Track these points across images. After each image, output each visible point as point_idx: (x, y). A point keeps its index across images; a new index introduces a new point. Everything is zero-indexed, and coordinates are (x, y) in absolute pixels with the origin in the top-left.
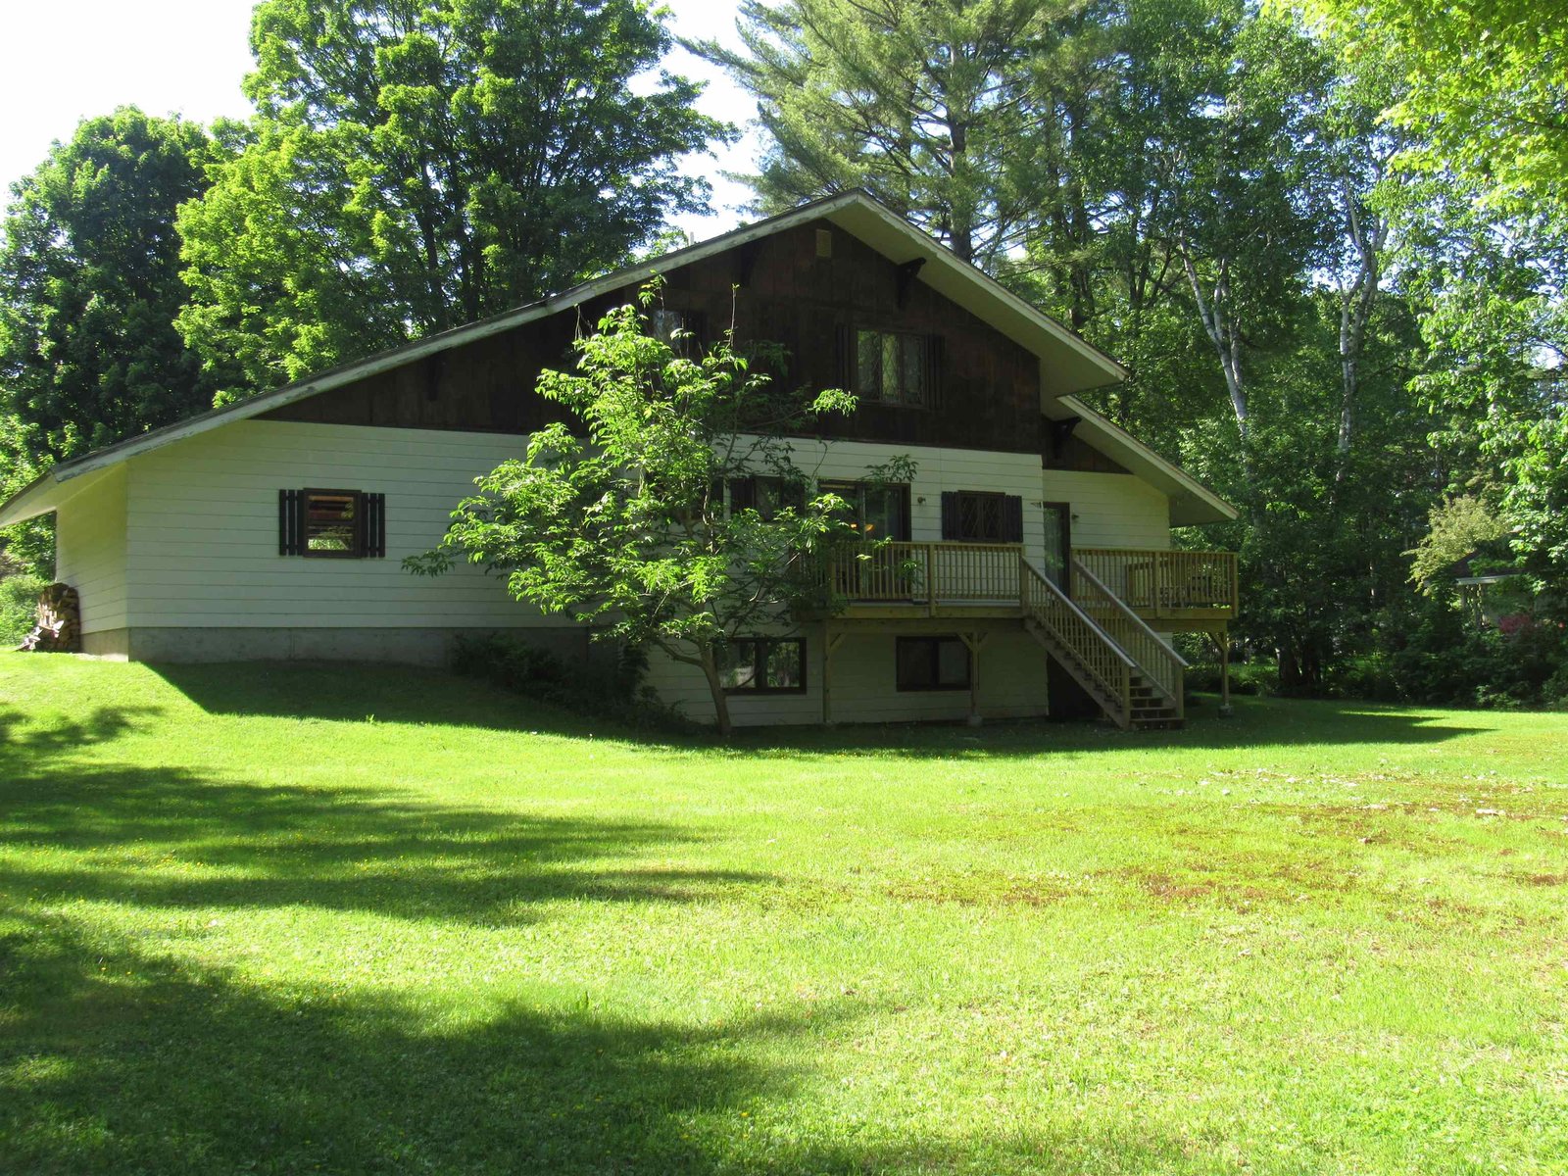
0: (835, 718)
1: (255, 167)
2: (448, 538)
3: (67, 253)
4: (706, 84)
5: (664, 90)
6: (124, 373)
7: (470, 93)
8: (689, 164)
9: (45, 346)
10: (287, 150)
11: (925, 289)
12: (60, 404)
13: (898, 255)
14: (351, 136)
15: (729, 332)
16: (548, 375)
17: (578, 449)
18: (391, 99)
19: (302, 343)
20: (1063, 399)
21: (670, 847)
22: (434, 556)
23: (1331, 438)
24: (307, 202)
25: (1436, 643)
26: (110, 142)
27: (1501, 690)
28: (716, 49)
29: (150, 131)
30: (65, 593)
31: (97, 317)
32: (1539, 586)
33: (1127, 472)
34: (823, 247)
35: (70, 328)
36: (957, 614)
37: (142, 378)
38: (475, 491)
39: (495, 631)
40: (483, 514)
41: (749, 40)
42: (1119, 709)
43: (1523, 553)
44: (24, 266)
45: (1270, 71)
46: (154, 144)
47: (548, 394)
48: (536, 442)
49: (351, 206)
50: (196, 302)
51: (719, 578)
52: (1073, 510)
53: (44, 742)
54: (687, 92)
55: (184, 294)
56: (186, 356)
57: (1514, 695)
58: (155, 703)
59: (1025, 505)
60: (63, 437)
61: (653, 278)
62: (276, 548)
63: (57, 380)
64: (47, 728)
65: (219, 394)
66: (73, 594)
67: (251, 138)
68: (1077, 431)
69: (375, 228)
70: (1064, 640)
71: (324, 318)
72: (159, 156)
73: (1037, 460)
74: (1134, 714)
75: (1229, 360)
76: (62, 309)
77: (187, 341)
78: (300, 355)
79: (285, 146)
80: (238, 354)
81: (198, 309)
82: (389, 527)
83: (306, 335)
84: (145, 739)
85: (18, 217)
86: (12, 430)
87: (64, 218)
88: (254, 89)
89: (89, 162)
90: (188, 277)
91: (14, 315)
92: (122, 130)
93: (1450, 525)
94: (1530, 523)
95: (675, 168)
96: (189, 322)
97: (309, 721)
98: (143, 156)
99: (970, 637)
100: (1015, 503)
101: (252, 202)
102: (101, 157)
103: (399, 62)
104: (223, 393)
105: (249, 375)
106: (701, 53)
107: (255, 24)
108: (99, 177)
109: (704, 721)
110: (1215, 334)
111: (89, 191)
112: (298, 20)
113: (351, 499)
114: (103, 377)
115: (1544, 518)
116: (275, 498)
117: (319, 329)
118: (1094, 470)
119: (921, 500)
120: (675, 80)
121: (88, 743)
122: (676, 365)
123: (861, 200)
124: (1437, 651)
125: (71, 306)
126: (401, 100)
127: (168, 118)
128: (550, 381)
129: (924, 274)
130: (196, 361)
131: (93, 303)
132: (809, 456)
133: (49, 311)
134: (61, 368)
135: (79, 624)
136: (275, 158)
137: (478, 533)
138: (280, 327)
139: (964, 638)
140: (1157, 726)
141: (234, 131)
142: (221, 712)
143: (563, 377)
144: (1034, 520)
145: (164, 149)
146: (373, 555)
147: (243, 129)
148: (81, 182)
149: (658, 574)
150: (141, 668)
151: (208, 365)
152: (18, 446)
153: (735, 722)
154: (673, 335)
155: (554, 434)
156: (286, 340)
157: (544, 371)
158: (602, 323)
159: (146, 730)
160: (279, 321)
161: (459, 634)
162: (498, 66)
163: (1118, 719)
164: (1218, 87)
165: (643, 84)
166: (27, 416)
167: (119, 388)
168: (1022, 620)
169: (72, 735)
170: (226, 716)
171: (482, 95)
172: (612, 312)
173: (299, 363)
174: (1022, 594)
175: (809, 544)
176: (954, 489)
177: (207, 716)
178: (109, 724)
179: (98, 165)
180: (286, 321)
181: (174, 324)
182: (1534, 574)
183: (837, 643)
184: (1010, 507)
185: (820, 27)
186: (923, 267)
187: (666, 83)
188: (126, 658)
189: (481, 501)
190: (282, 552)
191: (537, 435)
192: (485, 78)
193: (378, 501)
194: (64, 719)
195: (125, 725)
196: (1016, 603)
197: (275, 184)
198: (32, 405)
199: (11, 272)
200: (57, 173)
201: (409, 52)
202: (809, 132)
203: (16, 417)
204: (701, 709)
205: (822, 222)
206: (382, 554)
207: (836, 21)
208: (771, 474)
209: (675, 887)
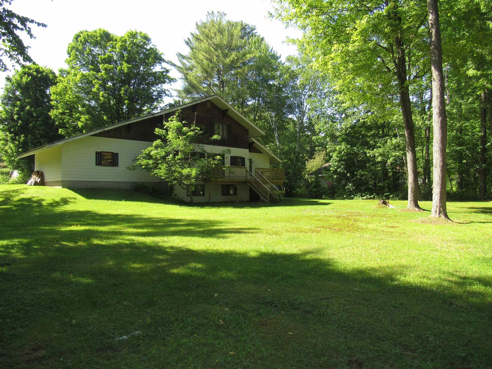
0: (211, 201)
1: (71, 80)
2: (138, 163)
3: (20, 96)
4: (171, 70)
5: (162, 70)
6: (36, 124)
7: (122, 67)
8: (165, 86)
9: (16, 117)
10: (79, 77)
11: (228, 115)
12: (19, 131)
13: (223, 108)
14: (93, 75)
15: (194, 122)
16: (157, 129)
17: (163, 145)
18: (103, 67)
19: (83, 119)
20: (252, 138)
21: (227, 224)
22: (133, 167)
23: (295, 148)
24: (83, 89)
25: (315, 187)
26: (31, 71)
27: (327, 196)
28: (171, 62)
29: (41, 69)
30: (40, 173)
31: (28, 111)
32: (335, 176)
33: (262, 153)
34: (209, 106)
35: (22, 113)
36: (234, 180)
37: (40, 125)
38: (142, 153)
39: (143, 182)
40: (144, 158)
41: (181, 62)
42: (267, 199)
43: (332, 170)
44: (10, 98)
45: (286, 76)
46: (42, 72)
47: (157, 133)
48: (155, 143)
49: (94, 90)
50: (54, 109)
51: (198, 172)
52: (252, 161)
53: (51, 205)
54: (167, 71)
55: (52, 107)
56: (51, 121)
57: (330, 197)
58: (74, 197)
59: (246, 159)
60: (21, 138)
61: (179, 110)
62: (95, 164)
63: (19, 125)
64: (51, 202)
65: (60, 129)
66: (42, 173)
67: (68, 73)
68: (254, 145)
69: (100, 95)
70: (255, 186)
71: (88, 114)
72: (43, 75)
73: (248, 150)
74: (270, 200)
75: (276, 132)
76: (20, 109)
77: (52, 117)
78: (82, 122)
79: (78, 76)
80: (65, 121)
81: (55, 110)
82: (119, 160)
83: (83, 118)
84: (75, 205)
85: (8, 87)
86: (7, 135)
87: (19, 87)
88: (69, 62)
89: (27, 75)
90: (53, 103)
91: (7, 109)
92: (34, 69)
93: (309, 165)
94: (334, 165)
95: (162, 87)
96: (53, 113)
97: (110, 201)
98: (39, 75)
99: (237, 185)
100: (244, 158)
101: (70, 87)
102: (29, 74)
103: (105, 59)
104: (61, 129)
105: (68, 126)
106: (168, 63)
107: (69, 47)
108: (29, 79)
109: (188, 202)
110: (273, 127)
111: (26, 82)
112: (80, 48)
113: (111, 154)
114: (31, 125)
115: (336, 164)
116: (95, 153)
117: (87, 117)
118: (256, 153)
119: (226, 158)
120: (164, 68)
121: (61, 205)
122: (185, 129)
123: (217, 97)
124: (315, 188)
125: (22, 108)
126: (105, 68)
127: (44, 67)
128: (157, 131)
129: (228, 113)
130: (54, 121)
131: (28, 108)
132: (209, 149)
133: (16, 109)
134: (20, 122)
135: (44, 180)
136: (76, 78)
137: (144, 162)
138: (77, 116)
139: (235, 185)
140: (275, 202)
141: (64, 71)
142: (90, 199)
143: (160, 130)
144: (247, 163)
145: (44, 74)
146: (116, 166)
147: (66, 71)
148: (24, 80)
149: (185, 171)
150: (66, 189)
151: (57, 123)
152: (9, 139)
153: (194, 201)
154: (183, 122)
155: (158, 142)
156: (79, 119)
157: (156, 128)
158: (169, 119)
159: (75, 203)
160: (76, 114)
161: (136, 183)
162: (128, 62)
163: (266, 201)
164: (273, 78)
165: (157, 68)
166: (11, 133)
167: (34, 127)
168: (246, 182)
169: (57, 204)
170: (91, 200)
171: (124, 68)
172: (172, 117)
173: (82, 124)
174: (246, 177)
175: (213, 166)
176: (233, 156)
177: (87, 200)
178: (65, 201)
179: (29, 76)
180: (78, 114)
181: (49, 113)
182: (334, 174)
183: (212, 185)
184: (243, 159)
185: (197, 60)
186: (228, 111)
187: (162, 69)
188: (61, 187)
189: (144, 155)
190: (96, 165)
191: (155, 142)
192: (125, 65)
193: (117, 154)
194: (54, 200)
195: (69, 201)
196: (245, 178)
197: (76, 84)
198: (12, 130)
199: (6, 99)
200: (18, 77)
201: (107, 57)
202: (195, 82)
203: (8, 132)
204: (188, 199)
205: (208, 101)
206: (118, 166)
207: (201, 59)
208: (200, 152)
209: (246, 231)
